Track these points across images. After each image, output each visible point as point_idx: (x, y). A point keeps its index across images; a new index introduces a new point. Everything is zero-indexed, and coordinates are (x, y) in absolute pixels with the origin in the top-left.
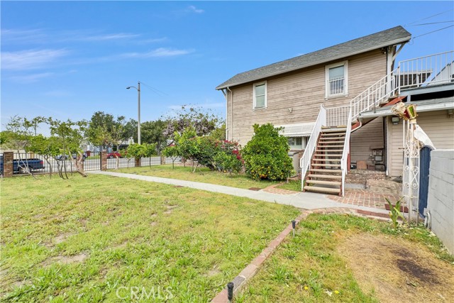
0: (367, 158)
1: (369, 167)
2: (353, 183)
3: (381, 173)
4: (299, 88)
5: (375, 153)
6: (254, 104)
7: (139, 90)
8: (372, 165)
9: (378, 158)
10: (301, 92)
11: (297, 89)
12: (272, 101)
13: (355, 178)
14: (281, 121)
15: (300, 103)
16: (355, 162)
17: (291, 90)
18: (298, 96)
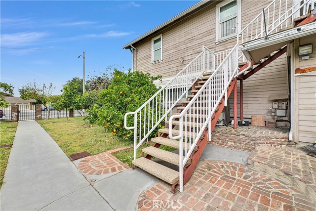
0: (264, 112)
1: (267, 125)
2: (237, 148)
3: (281, 134)
4: (190, 36)
5: (276, 106)
6: (153, 59)
7: (84, 58)
8: (273, 121)
9: (280, 113)
10: (192, 40)
11: (188, 37)
12: (166, 53)
13: (240, 141)
14: (174, 73)
15: (191, 52)
16: (250, 116)
17: (183, 39)
18: (189, 45)
